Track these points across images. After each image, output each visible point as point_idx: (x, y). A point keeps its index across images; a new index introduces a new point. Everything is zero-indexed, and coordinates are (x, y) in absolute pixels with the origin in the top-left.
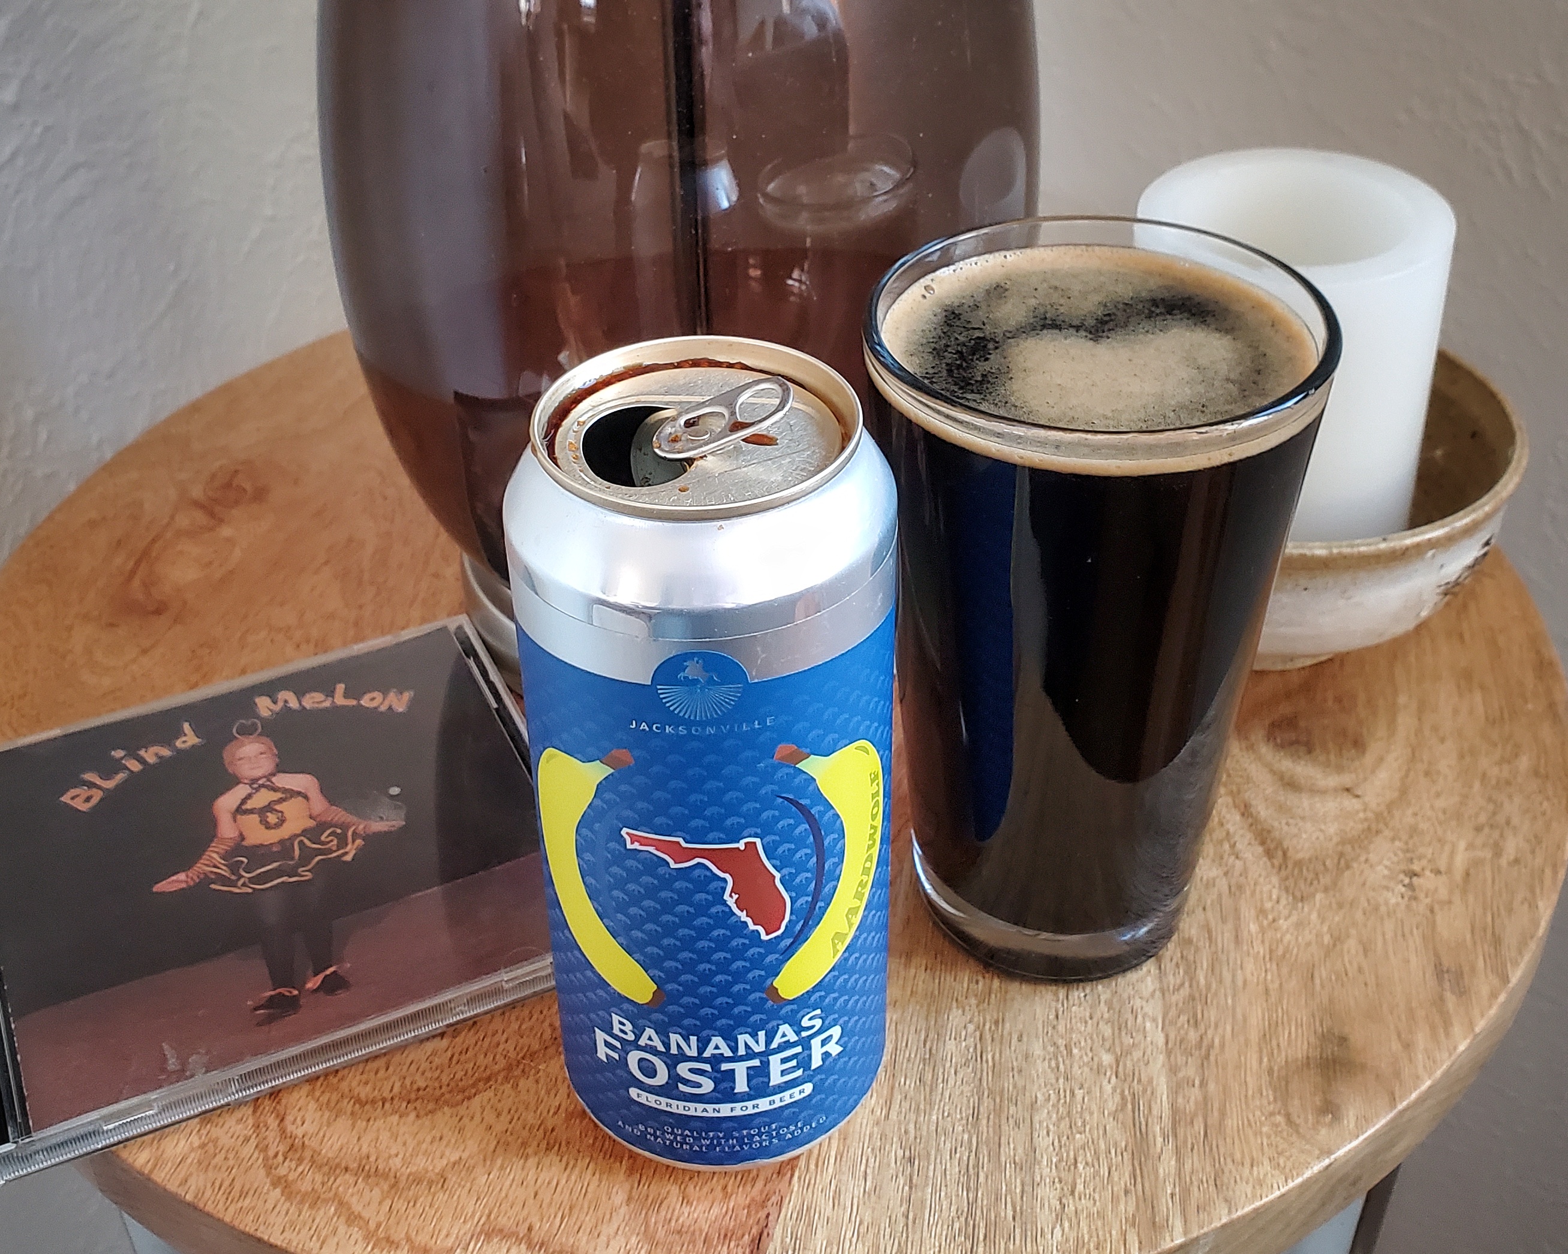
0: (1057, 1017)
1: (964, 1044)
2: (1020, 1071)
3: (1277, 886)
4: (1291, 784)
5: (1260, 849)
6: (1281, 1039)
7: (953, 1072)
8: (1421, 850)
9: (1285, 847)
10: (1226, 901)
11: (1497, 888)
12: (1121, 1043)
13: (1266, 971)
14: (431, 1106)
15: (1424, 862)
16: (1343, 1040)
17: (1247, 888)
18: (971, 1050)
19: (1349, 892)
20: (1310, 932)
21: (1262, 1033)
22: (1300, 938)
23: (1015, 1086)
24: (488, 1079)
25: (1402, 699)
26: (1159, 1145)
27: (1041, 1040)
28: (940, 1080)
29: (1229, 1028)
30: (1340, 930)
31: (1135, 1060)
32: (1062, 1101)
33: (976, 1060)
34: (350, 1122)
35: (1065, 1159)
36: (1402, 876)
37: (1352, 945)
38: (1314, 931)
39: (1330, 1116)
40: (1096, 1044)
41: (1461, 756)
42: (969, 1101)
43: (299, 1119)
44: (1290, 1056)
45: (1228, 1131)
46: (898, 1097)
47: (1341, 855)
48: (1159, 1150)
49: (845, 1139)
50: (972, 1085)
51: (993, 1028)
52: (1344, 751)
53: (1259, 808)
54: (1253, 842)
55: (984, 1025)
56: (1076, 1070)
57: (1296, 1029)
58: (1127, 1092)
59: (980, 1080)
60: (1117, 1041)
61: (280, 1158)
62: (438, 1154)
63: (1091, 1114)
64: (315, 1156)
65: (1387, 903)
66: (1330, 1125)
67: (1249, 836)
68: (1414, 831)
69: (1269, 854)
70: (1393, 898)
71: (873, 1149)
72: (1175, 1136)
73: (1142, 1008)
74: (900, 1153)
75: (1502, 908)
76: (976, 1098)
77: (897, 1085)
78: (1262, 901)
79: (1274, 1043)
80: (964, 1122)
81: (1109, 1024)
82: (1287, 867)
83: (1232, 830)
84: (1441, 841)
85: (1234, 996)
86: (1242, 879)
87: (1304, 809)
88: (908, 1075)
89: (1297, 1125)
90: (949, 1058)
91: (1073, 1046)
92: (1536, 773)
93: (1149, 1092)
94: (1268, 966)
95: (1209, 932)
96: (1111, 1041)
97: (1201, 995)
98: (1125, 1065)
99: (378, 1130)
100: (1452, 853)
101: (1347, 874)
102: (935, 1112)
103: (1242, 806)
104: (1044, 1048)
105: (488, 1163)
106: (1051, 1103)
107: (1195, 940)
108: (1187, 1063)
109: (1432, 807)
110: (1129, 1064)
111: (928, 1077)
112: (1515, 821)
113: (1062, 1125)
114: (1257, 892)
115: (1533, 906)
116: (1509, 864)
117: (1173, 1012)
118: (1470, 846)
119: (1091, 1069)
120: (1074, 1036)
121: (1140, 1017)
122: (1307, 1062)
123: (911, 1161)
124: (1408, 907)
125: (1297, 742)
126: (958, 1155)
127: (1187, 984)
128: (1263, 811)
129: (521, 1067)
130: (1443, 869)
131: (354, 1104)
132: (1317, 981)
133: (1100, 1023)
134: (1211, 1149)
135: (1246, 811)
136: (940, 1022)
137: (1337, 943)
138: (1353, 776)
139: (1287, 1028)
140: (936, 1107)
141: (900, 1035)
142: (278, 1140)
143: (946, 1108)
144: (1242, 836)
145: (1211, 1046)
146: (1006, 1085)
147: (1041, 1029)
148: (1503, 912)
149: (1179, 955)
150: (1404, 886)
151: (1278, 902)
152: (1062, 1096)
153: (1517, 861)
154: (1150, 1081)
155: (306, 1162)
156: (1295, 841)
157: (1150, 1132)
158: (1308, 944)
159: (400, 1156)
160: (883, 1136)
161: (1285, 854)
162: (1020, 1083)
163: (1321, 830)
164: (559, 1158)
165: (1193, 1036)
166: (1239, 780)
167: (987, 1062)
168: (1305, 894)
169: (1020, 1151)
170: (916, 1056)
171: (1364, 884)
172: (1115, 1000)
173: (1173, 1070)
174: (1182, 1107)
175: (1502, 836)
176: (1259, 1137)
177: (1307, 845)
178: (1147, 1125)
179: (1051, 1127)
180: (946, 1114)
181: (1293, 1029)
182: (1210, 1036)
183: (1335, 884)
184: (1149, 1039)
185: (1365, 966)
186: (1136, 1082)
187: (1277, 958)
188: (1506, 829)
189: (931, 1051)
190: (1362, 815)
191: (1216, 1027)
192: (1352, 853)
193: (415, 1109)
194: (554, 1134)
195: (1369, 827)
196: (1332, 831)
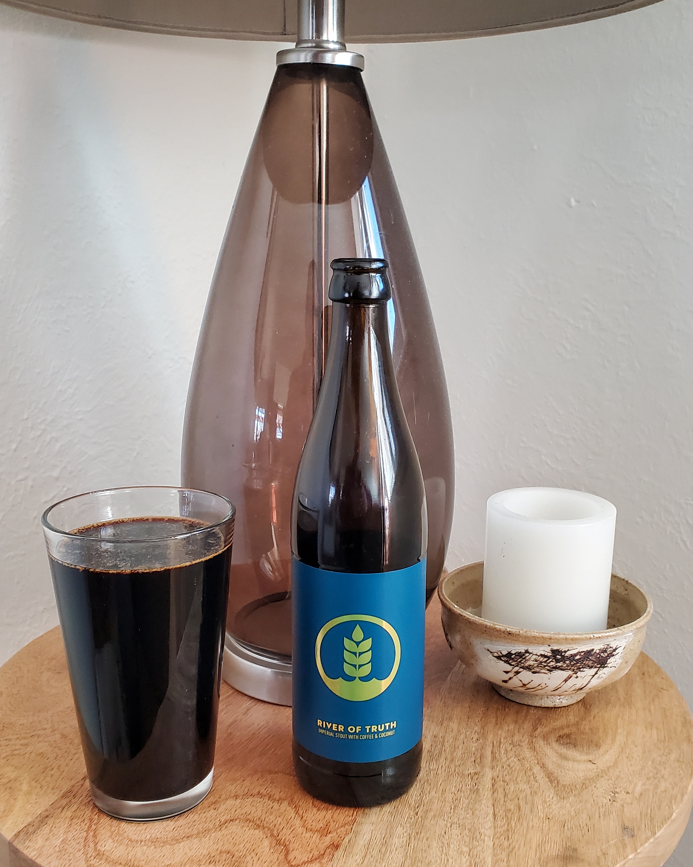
0: (445, 833)
1: (401, 840)
2: (425, 851)
3: (553, 793)
4: (565, 758)
5: (547, 780)
6: (546, 848)
7: (395, 849)
8: (621, 784)
9: (559, 779)
10: (529, 797)
11: (654, 800)
12: (473, 844)
14: (161, 845)
15: (622, 789)
16: (575, 850)
17: (539, 793)
18: (404, 842)
19: (585, 797)
20: (566, 810)
21: (538, 845)
22: (561, 812)
23: (422, 856)
24: (188, 837)
25: (620, 731)
27: (436, 841)
28: (388, 852)
29: (523, 842)
30: (579, 811)
31: (478, 850)
32: (443, 862)
33: (406, 846)
34: (125, 848)
36: (611, 793)
37: (584, 816)
38: (567, 810)
40: (461, 844)
41: (644, 752)
43: (103, 845)
44: (549, 855)
46: (368, 856)
47: (583, 784)
50: (403, 855)
51: (415, 835)
52: (591, 748)
54: (544, 777)
55: (412, 834)
56: (450, 852)
57: (554, 844)
58: (473, 862)
59: (407, 853)
60: (471, 843)
61: (92, 858)
62: (162, 861)
64: (108, 858)
65: (602, 802)
67: (543, 774)
68: (618, 777)
69: (551, 782)
70: (605, 800)
73: (484, 832)
76: (404, 859)
77: (368, 852)
78: (545, 798)
79: (543, 848)
81: (469, 837)
82: (558, 787)
83: (535, 772)
84: (630, 782)
85: (527, 831)
86: (537, 790)
87: (569, 767)
88: (374, 849)
90: (394, 844)
91: (451, 843)
92: (678, 761)
93: (483, 862)
94: (544, 821)
95: (519, 807)
96: (468, 843)
97: (512, 829)
98: (473, 852)
99: (137, 851)
100: (635, 786)
101: (585, 791)
103: (541, 765)
104: (438, 843)
107: (512, 810)
108: (502, 853)
109: (628, 770)
110: (475, 851)
111: (383, 850)
112: (666, 777)
114: (543, 795)
116: (661, 792)
117: (498, 835)
118: (644, 785)
119: (457, 852)
120: (452, 840)
121: (483, 836)
122: (557, 857)
124: (612, 804)
125: (569, 743)
127: (506, 825)
128: (550, 766)
129: (204, 834)
130: (630, 792)
131: (129, 841)
132: (566, 827)
133: (465, 836)
135: (543, 766)
136: (392, 831)
137: (578, 815)
138: (593, 756)
139: (550, 844)
141: (373, 835)
142: (93, 851)
144: (539, 775)
145: (514, 848)
146: (418, 856)
147: (437, 836)
149: (504, 815)
150: (611, 797)
151: (553, 798)
153: (665, 791)
154: (484, 858)
155: (103, 860)
156: (563, 778)
158: (564, 815)
159: (145, 861)
161: (558, 782)
162: (424, 855)
163: (576, 774)
165: (506, 843)
166: (541, 755)
167: (411, 847)
168: (565, 797)
170: (379, 843)
171: (593, 795)
172: (472, 829)
173: (495, 855)
175: (659, 782)
177: (568, 780)
180: (389, 864)
181: (552, 845)
182: (513, 845)
183: (579, 794)
184: (486, 844)
185: (589, 823)
186: (477, 858)
187: (549, 818)
188: (661, 779)
189: (386, 842)
190: (595, 770)
191: (517, 841)
192: (589, 783)
193: (155, 845)
194: (214, 858)
195: (598, 775)
196: (581, 775)
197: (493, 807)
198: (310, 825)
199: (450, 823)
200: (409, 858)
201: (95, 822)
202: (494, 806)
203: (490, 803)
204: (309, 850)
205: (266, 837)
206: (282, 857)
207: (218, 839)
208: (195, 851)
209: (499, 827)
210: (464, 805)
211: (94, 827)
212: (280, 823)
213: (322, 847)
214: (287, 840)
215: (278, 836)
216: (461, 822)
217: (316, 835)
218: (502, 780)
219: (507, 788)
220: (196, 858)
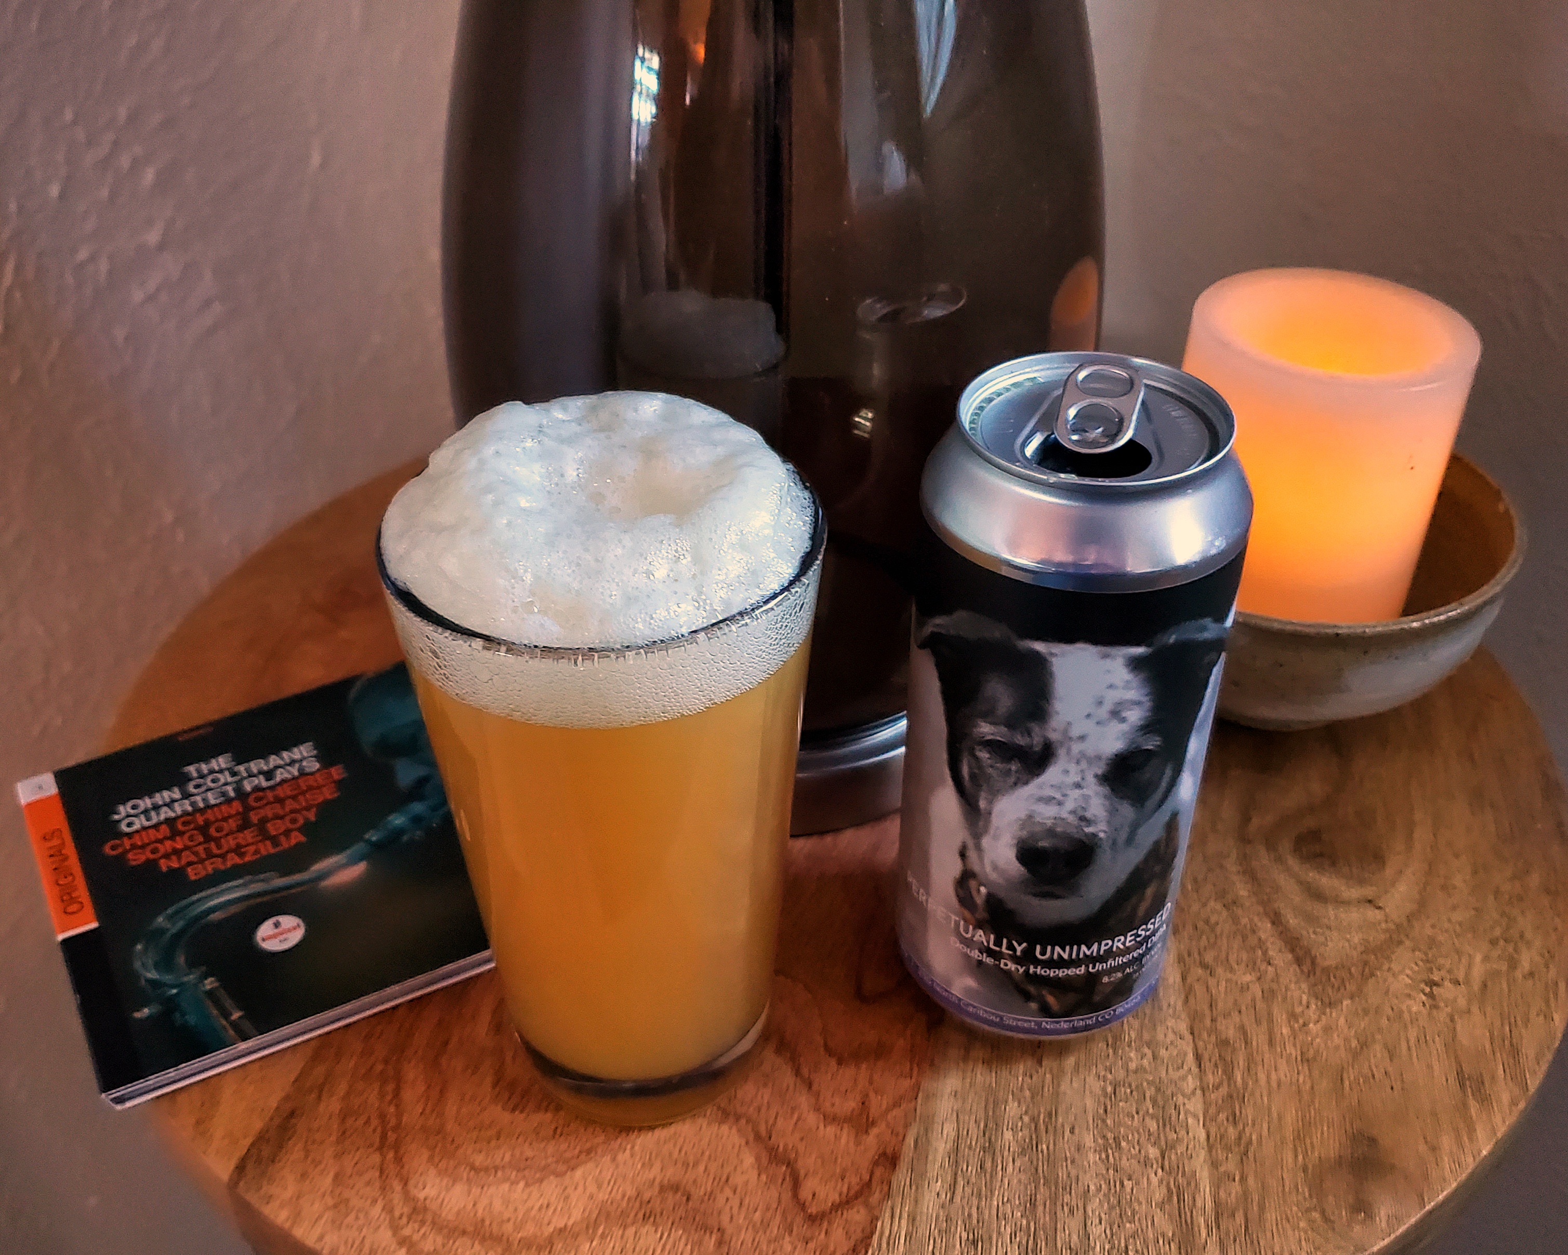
0: (1106, 1111)
1: (1020, 1134)
2: (1073, 1162)
3: (1306, 991)
4: (1318, 896)
5: (1290, 956)
6: (1315, 1137)
7: (1011, 1159)
8: (1441, 961)
9: (1314, 954)
10: (1260, 1005)
11: (1514, 999)
12: (1166, 1137)
13: (1298, 1074)
14: (538, 1176)
15: (1443, 972)
16: (1373, 1141)
17: (1279, 993)
18: (1027, 1140)
19: (1374, 999)
20: (1339, 1036)
21: (1296, 1133)
22: (1329, 1041)
23: (1068, 1175)
24: (589, 1152)
25: (1418, 816)
26: (1204, 1234)
27: (1092, 1133)
28: (1000, 1167)
29: (1265, 1126)
30: (1366, 1035)
31: (1179, 1153)
32: (1113, 1191)
33: (1033, 1150)
34: (467, 1187)
35: (1116, 1246)
36: (1422, 986)
37: (1378, 1048)
38: (1342, 1036)
39: (1363, 1214)
40: (1143, 1137)
41: (1475, 872)
42: (1026, 1188)
43: (421, 1183)
44: (1323, 1157)
45: (1268, 1225)
46: (961, 1182)
47: (1366, 963)
48: (1203, 1241)
49: (914, 1220)
50: (1029, 1173)
51: (1047, 1120)
52: (1365, 865)
53: (1288, 916)
54: (1283, 949)
55: (1039, 1116)
56: (1124, 1161)
57: (1328, 1127)
58: (1172, 1185)
59: (1037, 1168)
60: (1162, 1135)
62: (546, 1221)
63: (1140, 1203)
64: (436, 1217)
65: (1410, 1012)
66: (1363, 1222)
67: (1279, 943)
68: (1432, 942)
69: (1299, 961)
70: (1416, 1005)
71: (939, 1231)
72: (1218, 1227)
73: (1184, 1104)
74: (964, 1235)
75: (1518, 1019)
76: (1033, 1185)
77: (960, 1172)
78: (1293, 1005)
79: (1308, 1141)
80: (1022, 1208)
81: (1154, 1119)
82: (1315, 974)
83: (1263, 937)
84: (1459, 952)
85: (1269, 1095)
86: (1275, 986)
87: (1330, 919)
88: (971, 1162)
89: (1333, 1222)
90: (1007, 1148)
91: (1121, 1138)
92: (1548, 891)
93: (1193, 1185)
94: (1300, 1067)
95: (1245, 1033)
96: (1156, 1134)
97: (1238, 1094)
98: (1170, 1158)
99: (492, 1195)
100: (1470, 967)
101: (1372, 981)
102: (995, 1198)
103: (1272, 915)
104: (1095, 1139)
105: (591, 1231)
106: (1102, 1192)
107: (1231, 1042)
108: (1227, 1158)
109: (1449, 920)
110: (1173, 1157)
111: (988, 1165)
112: (1529, 935)
113: (1113, 1214)
114: (1288, 996)
115: (1549, 1018)
116: (1524, 977)
117: (1212, 1110)
118: (1486, 959)
119: (1139, 1162)
120: (1122, 1130)
121: (1182, 1113)
122: (1340, 1161)
123: (975, 1243)
124: (1429, 1014)
125: (1321, 855)
126: (1018, 1239)
127: (1225, 1084)
128: (1292, 921)
130: (1461, 980)
131: (470, 1170)
132: (1347, 1083)
133: (1148, 1119)
134: (1252, 1242)
135: (1276, 920)
136: (998, 1110)
137: (1364, 1047)
138: (1374, 888)
139: (1320, 1127)
140: (997, 1193)
141: (963, 1121)
142: (402, 1202)
143: (1006, 1194)
144: (1272, 943)
145: (1250, 1142)
146: (1060, 1174)
147: (1091, 1122)
148: (1519, 1023)
149: (1218, 1055)
150: (1425, 994)
151: (1308, 1007)
152: (1112, 1187)
153: (1531, 974)
154: (1194, 1173)
155: (427, 1224)
156: (1322, 949)
157: (1195, 1222)
158: (1337, 1048)
159: (512, 1221)
160: (948, 1219)
161: (1313, 962)
162: (1073, 1173)
163: (1348, 941)
164: (654, 1228)
165: (1232, 1132)
166: (1269, 889)
167: (1042, 1152)
168: (1333, 1000)
169: (1075, 1238)
170: (976, 1144)
171: (1387, 992)
172: (1160, 1097)
173: (1215, 1165)
174: (1224, 1201)
175: (1516, 950)
176: (1296, 1231)
177: (1333, 953)
178: (1192, 1216)
179: (1103, 1216)
180: (1005, 1199)
181: (1325, 1128)
182: (1248, 1135)
183: (1360, 990)
184: (1191, 1134)
185: (1390, 1069)
186: (1180, 1175)
187: (1308, 1061)
188: (1519, 944)
189: (990, 1139)
190: (1384, 926)
191: (1254, 1124)
192: (1376, 961)
193: (524, 1177)
194: (650, 1205)
195: (1391, 937)
196: (1356, 940)
197: (1191, 1037)
198: (828, 1104)
199: (1110, 1083)
200: (1042, 1181)
201: (393, 1122)
202: (1192, 1033)
203: (1183, 1027)
204: (838, 1171)
205: (747, 1143)
206: (787, 1196)
207: (651, 1154)
208: (610, 1188)
209: (1211, 1087)
210: (1133, 1035)
211: (392, 1136)
212: (768, 1103)
213: (865, 1164)
214: (790, 1147)
215: (770, 1138)
216: (1132, 1078)
217: (845, 1131)
218: (1198, 962)
219: (1212, 982)
220: (615, 1205)
